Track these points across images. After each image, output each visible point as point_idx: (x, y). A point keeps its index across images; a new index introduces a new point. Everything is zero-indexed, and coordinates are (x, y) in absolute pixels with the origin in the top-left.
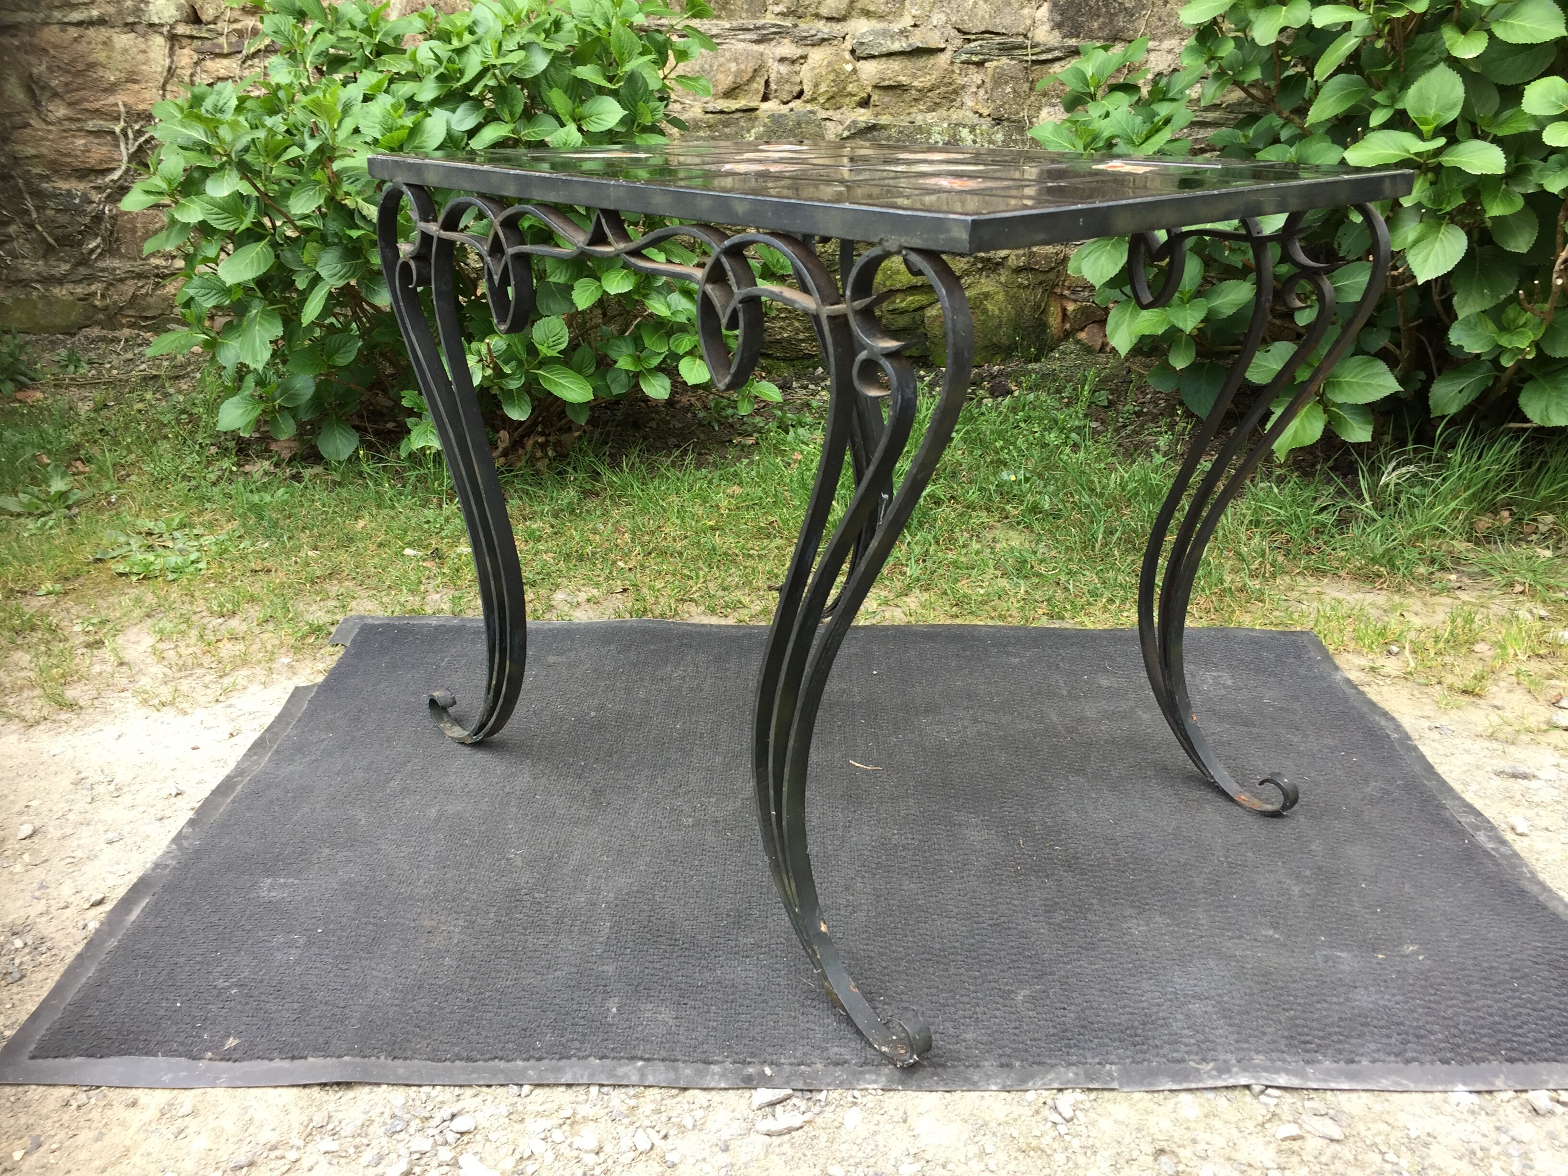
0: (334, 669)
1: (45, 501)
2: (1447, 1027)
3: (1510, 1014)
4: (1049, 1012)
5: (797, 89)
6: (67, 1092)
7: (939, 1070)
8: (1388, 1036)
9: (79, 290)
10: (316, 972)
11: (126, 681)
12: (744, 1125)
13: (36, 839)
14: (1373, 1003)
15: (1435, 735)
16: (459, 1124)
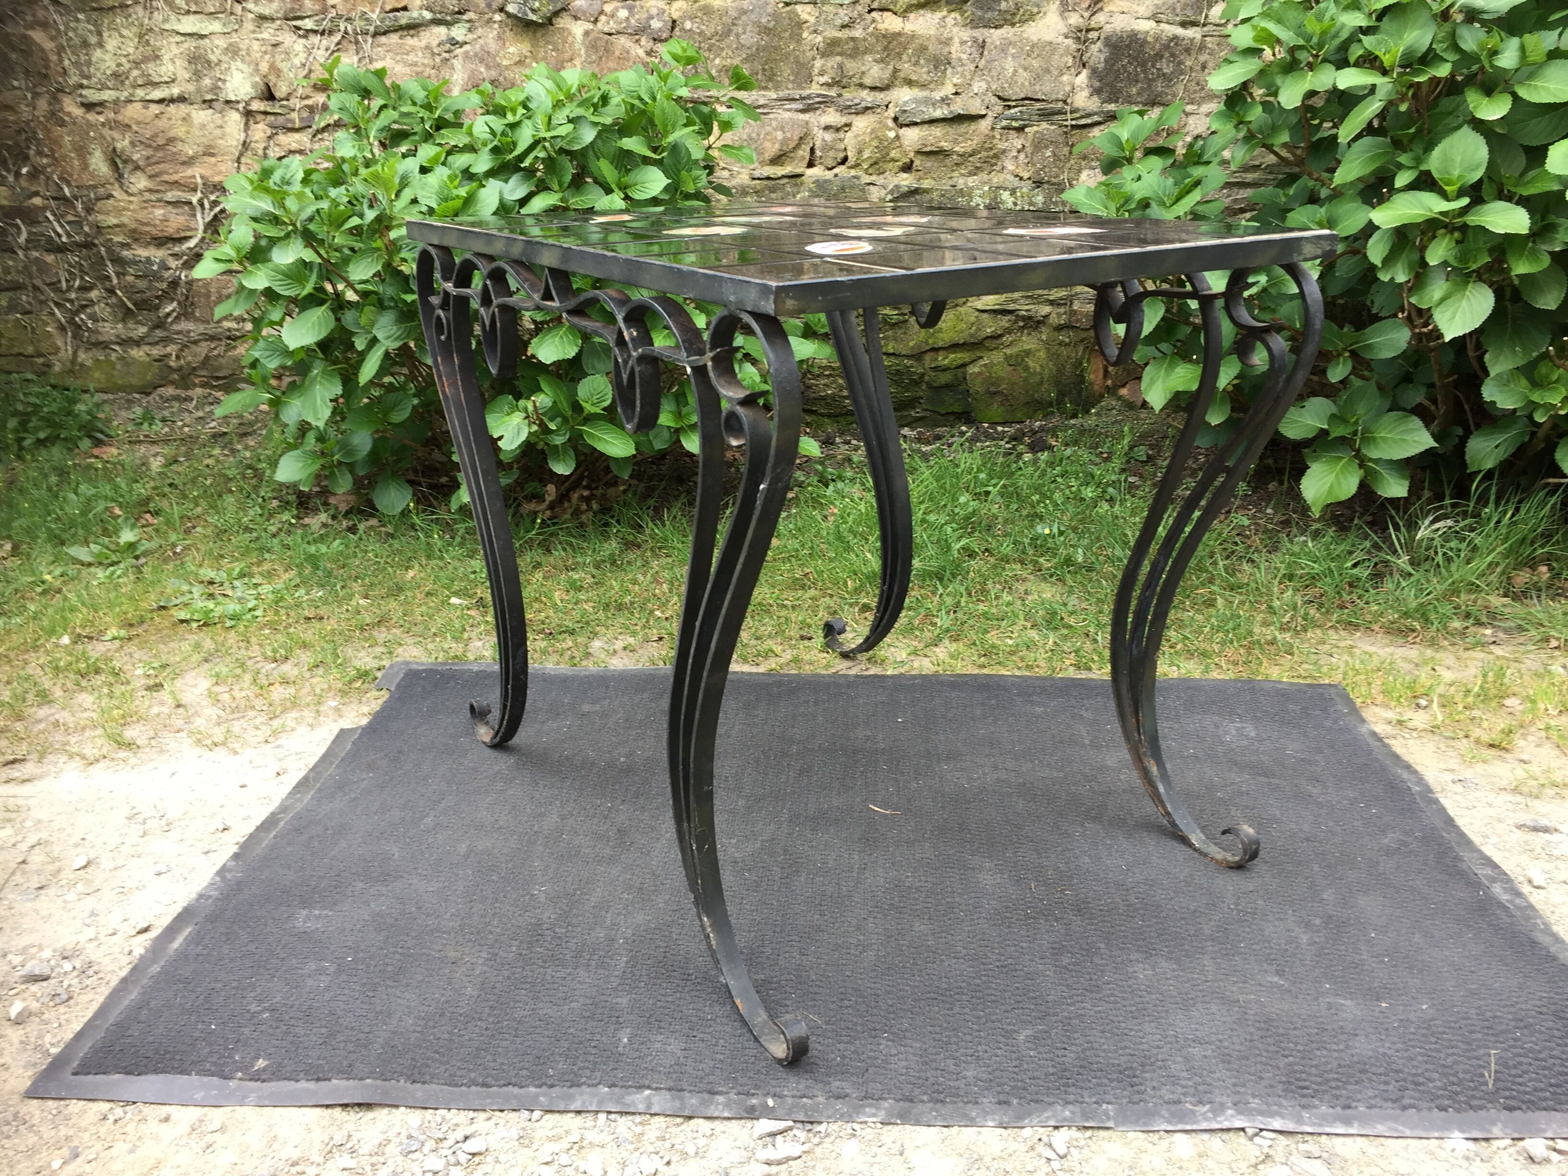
0: (378, 712)
1: (114, 551)
2: (1445, 1075)
3: (1511, 1063)
4: (1050, 1052)
5: (841, 155)
6: (105, 1106)
7: (939, 1106)
8: (1386, 1083)
9: (156, 352)
10: (343, 998)
11: (181, 722)
12: (745, 1154)
13: (89, 870)
14: (1373, 1050)
15: (1458, 788)
16: (472, 1146)
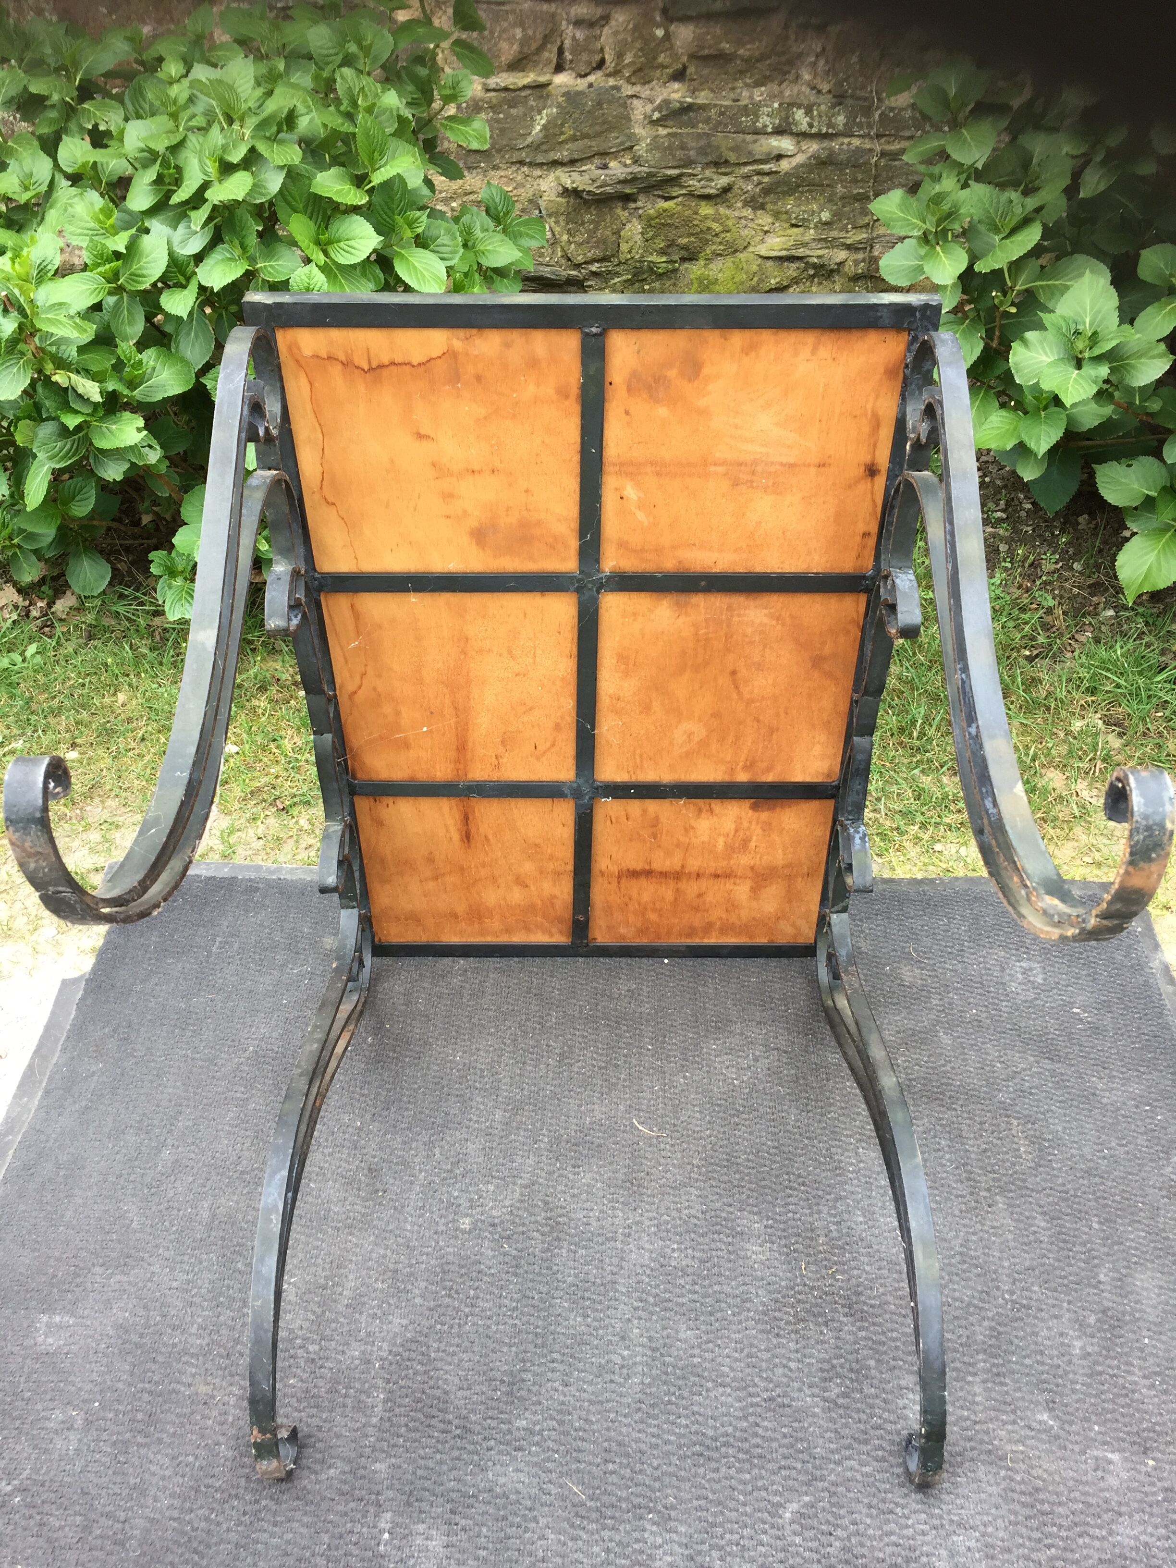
5: (598, 57)
14: (1136, 1538)
